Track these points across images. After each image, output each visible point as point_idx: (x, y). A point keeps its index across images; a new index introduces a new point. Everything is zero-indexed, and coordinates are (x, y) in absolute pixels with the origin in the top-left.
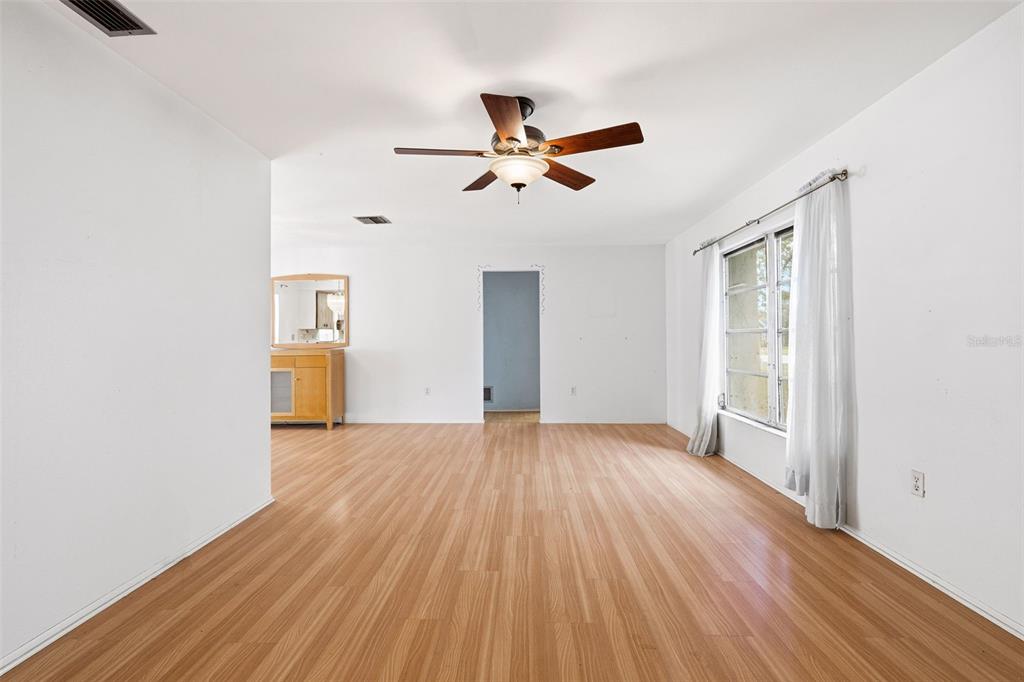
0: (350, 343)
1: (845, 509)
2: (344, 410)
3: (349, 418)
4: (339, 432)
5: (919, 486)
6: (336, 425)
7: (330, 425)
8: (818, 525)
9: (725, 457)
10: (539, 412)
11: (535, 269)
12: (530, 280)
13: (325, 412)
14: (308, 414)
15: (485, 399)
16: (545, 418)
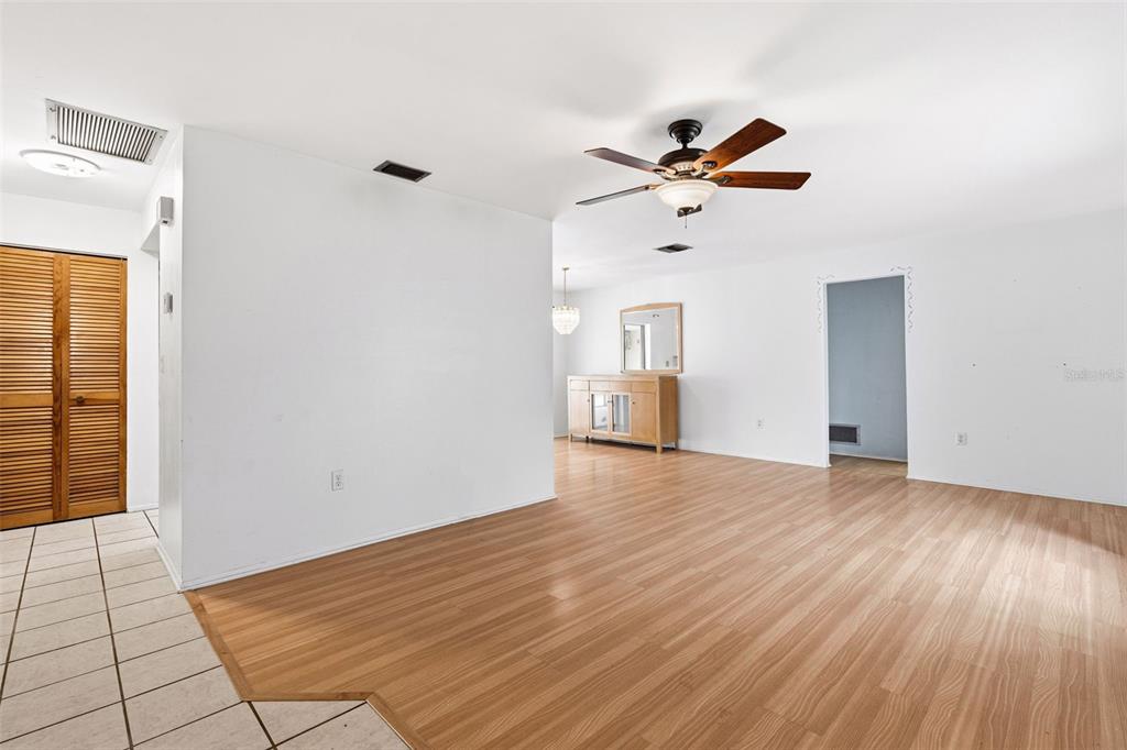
0: (685, 369)
2: (677, 436)
3: (683, 444)
4: (672, 457)
6: (665, 450)
7: (659, 449)
10: (906, 463)
11: (897, 273)
12: (893, 287)
13: (655, 435)
14: (641, 435)
15: (831, 439)
16: (913, 473)
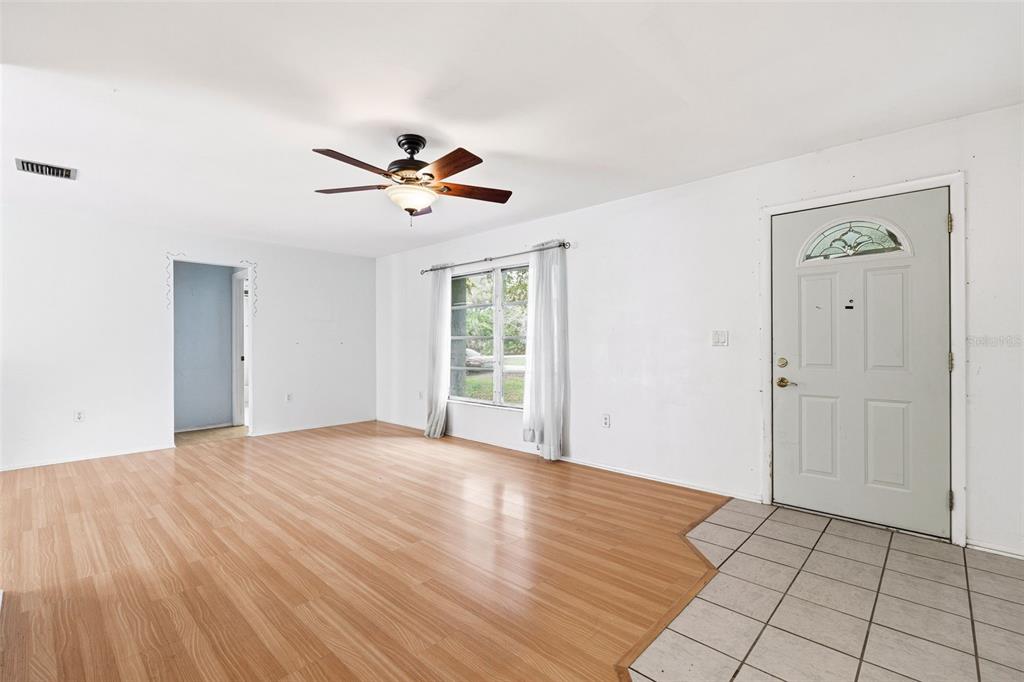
1: (564, 449)
5: (607, 423)
8: (553, 459)
9: (454, 435)
